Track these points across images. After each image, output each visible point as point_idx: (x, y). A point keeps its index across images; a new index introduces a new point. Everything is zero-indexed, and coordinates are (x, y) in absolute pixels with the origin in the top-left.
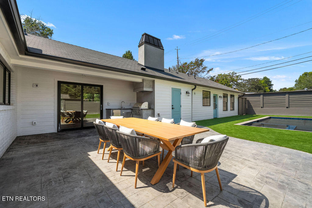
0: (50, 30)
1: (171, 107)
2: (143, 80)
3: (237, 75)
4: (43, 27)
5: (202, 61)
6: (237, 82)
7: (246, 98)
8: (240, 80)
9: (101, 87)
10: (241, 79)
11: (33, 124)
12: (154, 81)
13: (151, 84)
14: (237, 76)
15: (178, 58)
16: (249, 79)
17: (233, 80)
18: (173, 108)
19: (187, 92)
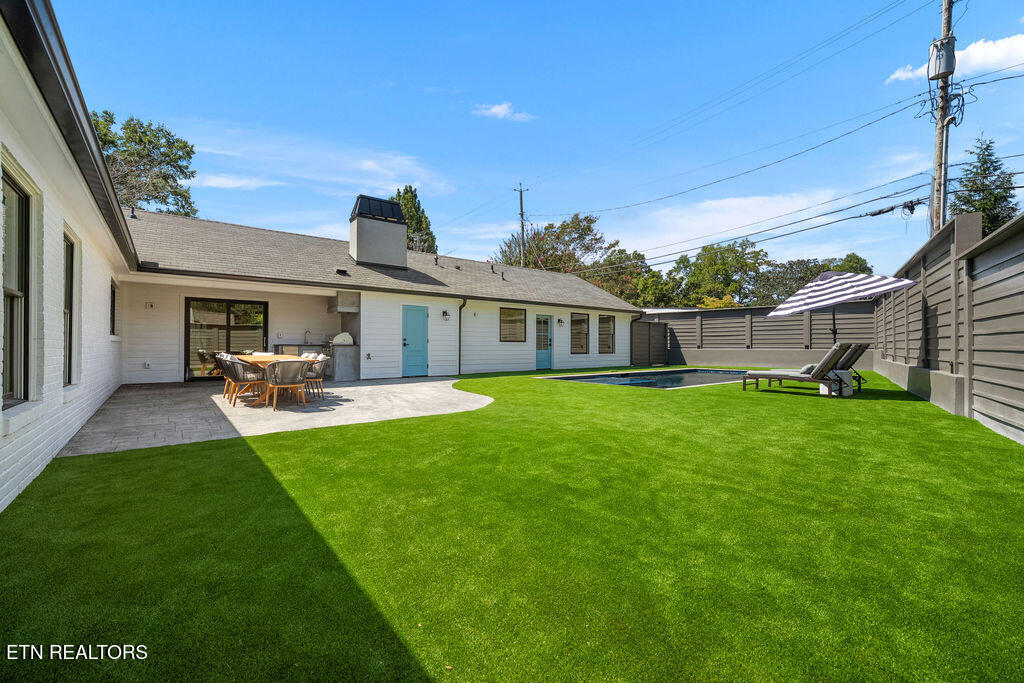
0: (185, 145)
1: (401, 343)
2: (338, 292)
3: (757, 249)
4: (168, 141)
5: (590, 220)
6: (757, 272)
7: (666, 324)
8: (765, 267)
9: (266, 305)
10: (769, 263)
11: (146, 366)
12: (360, 293)
13: (355, 299)
14: (756, 254)
15: (522, 215)
16: (791, 264)
17: (743, 268)
18: (405, 345)
19: (445, 313)
